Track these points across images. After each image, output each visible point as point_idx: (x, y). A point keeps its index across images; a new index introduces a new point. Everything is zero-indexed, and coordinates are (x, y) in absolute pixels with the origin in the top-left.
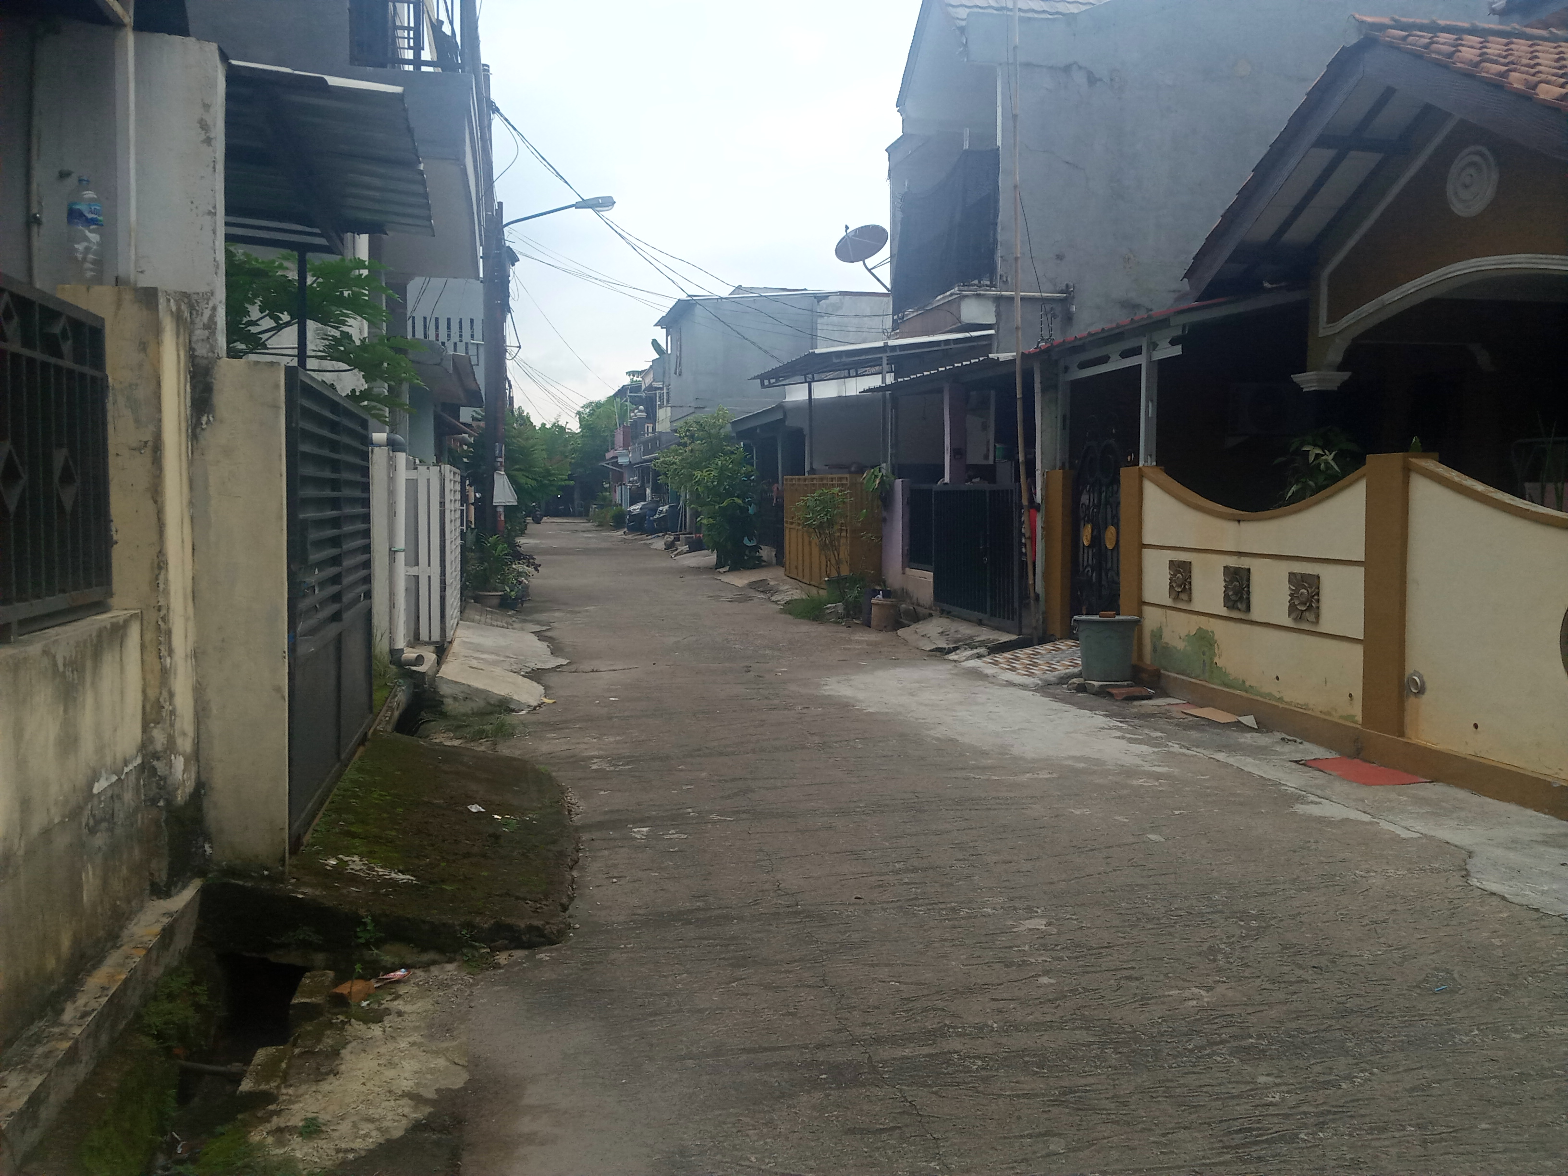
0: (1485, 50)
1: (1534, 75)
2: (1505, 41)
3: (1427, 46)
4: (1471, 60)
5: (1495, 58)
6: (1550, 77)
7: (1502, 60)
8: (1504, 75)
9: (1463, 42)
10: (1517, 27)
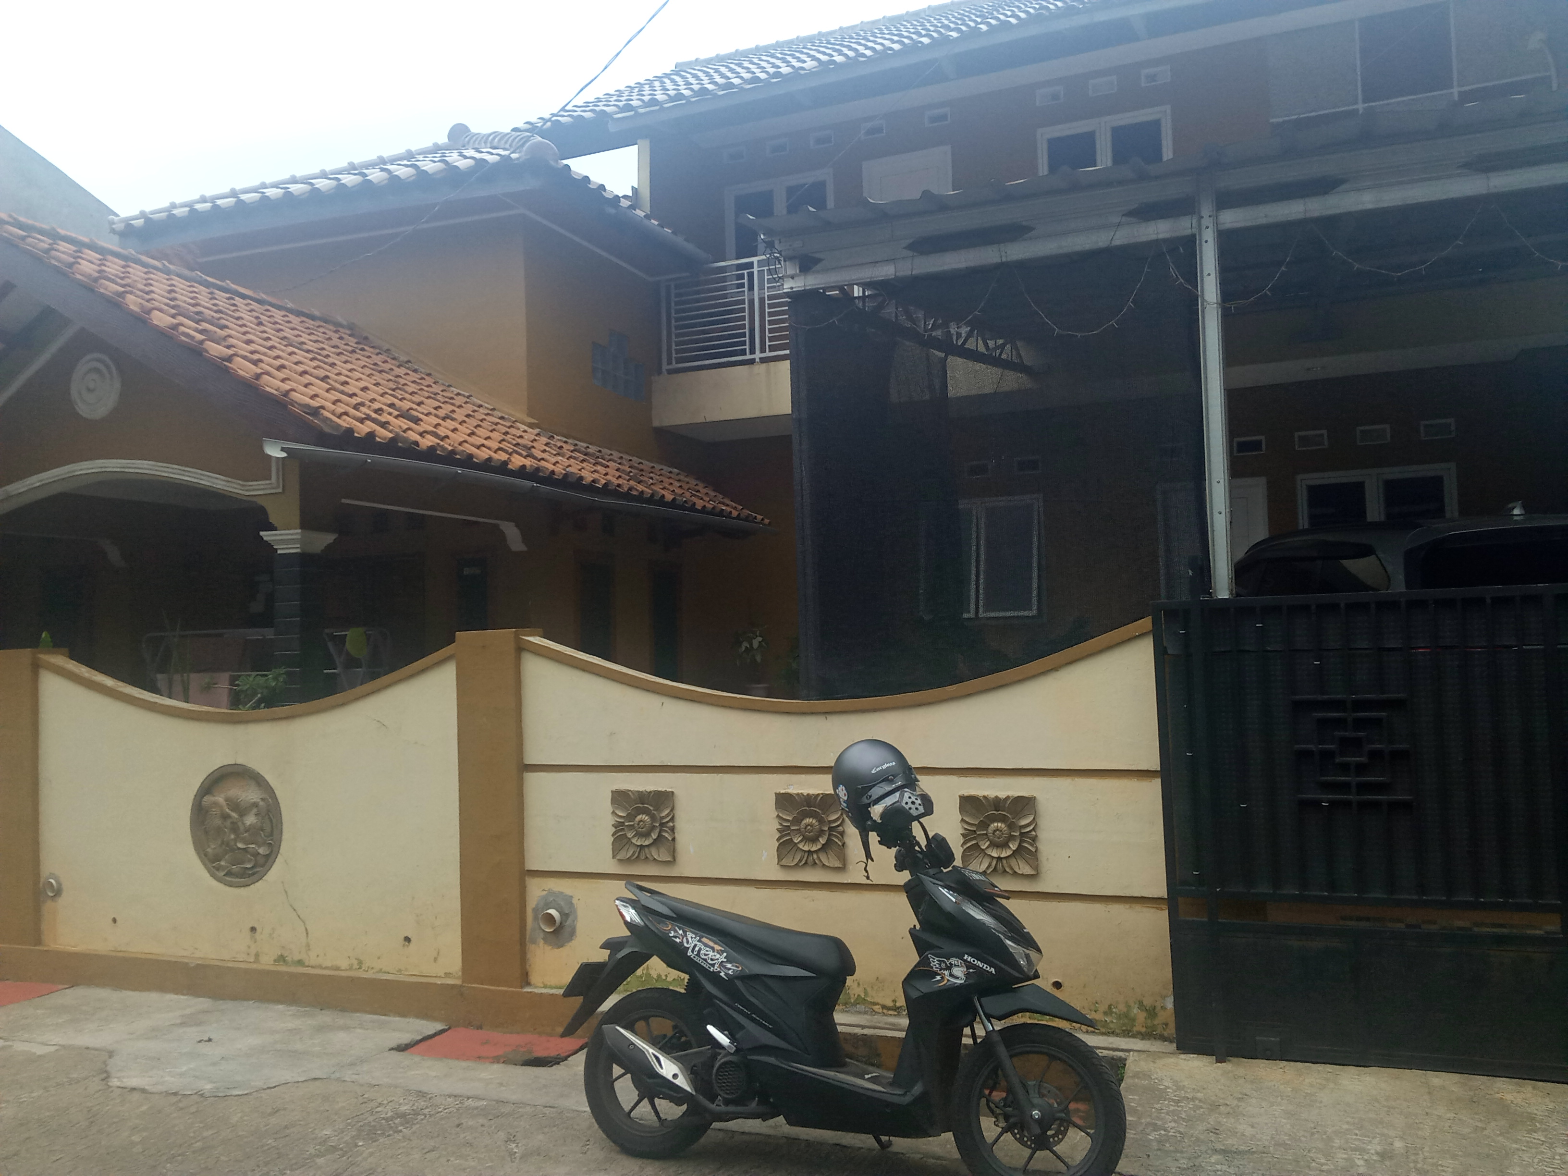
0: (103, 268)
1: (148, 301)
2: (123, 263)
3: (47, 251)
4: (90, 275)
5: (113, 277)
6: (163, 306)
7: (119, 281)
8: (121, 295)
9: (83, 256)
10: (133, 252)
